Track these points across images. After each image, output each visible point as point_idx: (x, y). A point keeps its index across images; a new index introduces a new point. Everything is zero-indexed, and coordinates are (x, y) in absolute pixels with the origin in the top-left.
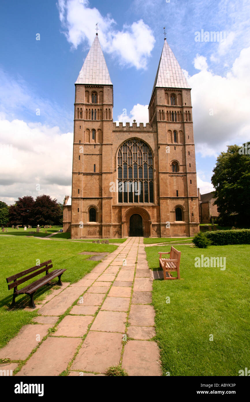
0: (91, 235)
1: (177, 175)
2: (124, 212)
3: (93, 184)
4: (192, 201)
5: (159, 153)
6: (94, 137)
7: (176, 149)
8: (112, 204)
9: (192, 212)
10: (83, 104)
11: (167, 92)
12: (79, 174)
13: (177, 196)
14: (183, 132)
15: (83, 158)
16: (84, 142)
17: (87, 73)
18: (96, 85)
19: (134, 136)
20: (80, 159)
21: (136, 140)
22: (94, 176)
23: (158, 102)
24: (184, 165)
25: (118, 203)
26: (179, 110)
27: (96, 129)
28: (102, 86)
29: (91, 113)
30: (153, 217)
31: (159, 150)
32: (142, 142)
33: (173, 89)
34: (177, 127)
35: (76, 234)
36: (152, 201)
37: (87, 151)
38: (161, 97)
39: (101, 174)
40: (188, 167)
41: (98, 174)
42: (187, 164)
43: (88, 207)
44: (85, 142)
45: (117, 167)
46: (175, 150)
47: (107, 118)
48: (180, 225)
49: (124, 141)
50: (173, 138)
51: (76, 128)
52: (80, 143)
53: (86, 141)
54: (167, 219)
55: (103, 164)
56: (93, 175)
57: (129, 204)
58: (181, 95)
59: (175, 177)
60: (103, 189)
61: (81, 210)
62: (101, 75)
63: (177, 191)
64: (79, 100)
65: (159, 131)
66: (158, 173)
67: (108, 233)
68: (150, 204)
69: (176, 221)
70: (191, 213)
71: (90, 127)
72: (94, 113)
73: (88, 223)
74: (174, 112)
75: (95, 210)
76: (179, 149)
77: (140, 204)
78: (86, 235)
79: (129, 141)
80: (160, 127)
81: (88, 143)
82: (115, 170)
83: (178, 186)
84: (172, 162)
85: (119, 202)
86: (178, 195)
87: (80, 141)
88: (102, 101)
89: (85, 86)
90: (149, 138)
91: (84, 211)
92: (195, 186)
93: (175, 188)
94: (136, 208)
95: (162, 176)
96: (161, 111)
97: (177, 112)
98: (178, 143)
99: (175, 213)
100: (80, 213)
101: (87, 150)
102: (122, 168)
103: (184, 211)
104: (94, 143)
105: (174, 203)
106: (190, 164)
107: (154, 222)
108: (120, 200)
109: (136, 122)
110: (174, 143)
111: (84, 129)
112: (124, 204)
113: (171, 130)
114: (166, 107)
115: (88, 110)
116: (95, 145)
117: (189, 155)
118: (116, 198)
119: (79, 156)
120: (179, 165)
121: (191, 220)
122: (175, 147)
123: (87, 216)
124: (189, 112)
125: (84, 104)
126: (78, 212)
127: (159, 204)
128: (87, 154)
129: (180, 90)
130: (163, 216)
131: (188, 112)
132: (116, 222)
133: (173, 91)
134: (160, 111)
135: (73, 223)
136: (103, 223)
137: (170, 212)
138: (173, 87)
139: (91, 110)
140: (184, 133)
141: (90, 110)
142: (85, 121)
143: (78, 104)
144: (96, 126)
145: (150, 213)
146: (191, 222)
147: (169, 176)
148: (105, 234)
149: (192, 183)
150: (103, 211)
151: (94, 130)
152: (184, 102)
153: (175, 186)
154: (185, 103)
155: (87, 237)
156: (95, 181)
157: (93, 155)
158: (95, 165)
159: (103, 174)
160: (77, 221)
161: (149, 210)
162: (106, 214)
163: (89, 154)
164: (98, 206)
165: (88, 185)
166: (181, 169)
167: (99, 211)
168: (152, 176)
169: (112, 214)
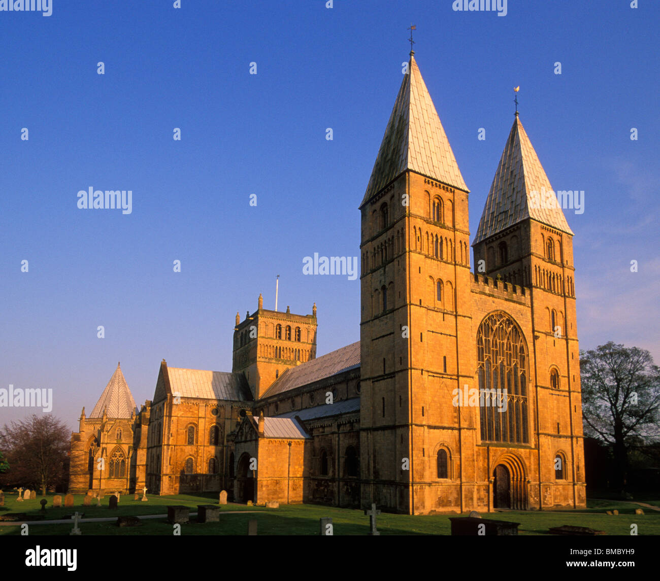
0: (443, 506)
1: (558, 393)
2: (493, 459)
3: (443, 397)
4: (577, 443)
5: (536, 348)
6: (440, 297)
7: (556, 344)
8: (475, 443)
9: (577, 464)
12: (422, 373)
13: (558, 432)
14: (564, 313)
15: (427, 337)
16: (426, 304)
19: (501, 308)
20: (423, 340)
21: (502, 317)
22: (444, 379)
24: (568, 377)
25: (480, 442)
27: (444, 279)
29: (434, 243)
31: (536, 342)
32: (511, 321)
34: (557, 302)
36: (525, 439)
37: (431, 325)
39: (457, 378)
40: (571, 381)
41: (451, 377)
42: (571, 374)
43: (436, 446)
45: (478, 366)
46: (554, 346)
47: (461, 260)
49: (485, 314)
50: (551, 324)
52: (420, 303)
53: (429, 303)
54: (548, 476)
55: (459, 357)
56: (442, 377)
57: (496, 443)
59: (555, 397)
60: (460, 410)
61: (428, 454)
63: (558, 424)
65: (535, 305)
66: (536, 387)
68: (525, 446)
70: (576, 466)
71: (434, 273)
72: (439, 244)
75: (446, 452)
78: (436, 507)
79: (492, 316)
80: (536, 299)
81: (432, 307)
82: (476, 373)
83: (559, 414)
84: (551, 368)
86: (560, 430)
87: (420, 300)
88: (451, 222)
90: (521, 316)
91: (432, 454)
92: (580, 416)
93: (556, 418)
94: (508, 453)
95: (541, 392)
96: (537, 267)
98: (558, 334)
100: (426, 458)
101: (431, 322)
102: (484, 370)
103: (566, 461)
104: (442, 311)
105: (554, 446)
106: (574, 376)
108: (483, 436)
110: (552, 333)
111: (425, 275)
112: (489, 443)
113: (549, 306)
114: (543, 260)
115: (429, 234)
116: (443, 314)
117: (573, 359)
118: (479, 430)
119: (421, 334)
120: (560, 375)
121: (577, 477)
122: (554, 340)
124: (571, 277)
126: (424, 456)
127: (538, 445)
128: (433, 332)
130: (543, 469)
132: (481, 479)
134: (535, 266)
135: (416, 480)
136: (463, 481)
137: (551, 462)
139: (434, 235)
140: (566, 318)
141: (432, 234)
142: (426, 257)
144: (444, 272)
145: (527, 463)
146: (577, 481)
147: (549, 394)
148: (466, 506)
149: (576, 411)
150: (462, 457)
151: (440, 281)
153: (555, 414)
154: (567, 261)
155: (437, 510)
156: (446, 391)
157: (441, 334)
158: (445, 358)
159: (460, 378)
160: (422, 476)
161: (525, 458)
162: (467, 463)
163: (435, 332)
164: (453, 446)
165: (436, 399)
166: (563, 382)
167: (454, 455)
168: (524, 391)
169: (476, 463)
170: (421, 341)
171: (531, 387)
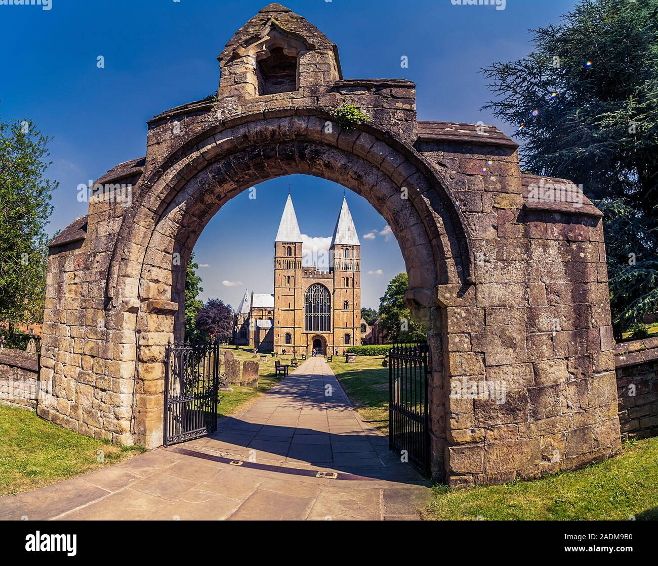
1: (347, 311)
2: (309, 337)
3: (288, 317)
4: (357, 330)
5: (335, 295)
6: (289, 282)
8: (302, 332)
10: (281, 257)
11: (342, 247)
12: (279, 310)
13: (347, 326)
15: (282, 297)
18: (290, 242)
19: (318, 282)
20: (280, 298)
21: (319, 285)
22: (289, 311)
23: (336, 256)
24: (353, 304)
25: (305, 331)
26: (351, 261)
27: (291, 276)
29: (287, 264)
30: (329, 342)
31: (335, 293)
32: (322, 286)
33: (347, 245)
34: (348, 275)
36: (329, 330)
38: (337, 252)
39: (294, 310)
40: (355, 305)
41: (292, 310)
43: (284, 333)
45: (305, 305)
46: (347, 292)
47: (298, 268)
49: (310, 285)
50: (346, 284)
51: (276, 276)
52: (279, 286)
53: (283, 285)
54: (339, 343)
55: (295, 303)
57: (313, 332)
58: (352, 250)
59: (345, 313)
60: (295, 321)
62: (294, 232)
63: (347, 323)
64: (278, 254)
65: (335, 277)
66: (334, 310)
67: (299, 352)
68: (328, 332)
69: (346, 344)
70: (355, 339)
71: (286, 274)
72: (289, 264)
73: (285, 344)
74: (347, 263)
75: (290, 335)
76: (350, 292)
77: (320, 332)
79: (313, 285)
80: (336, 275)
81: (284, 287)
82: (304, 308)
83: (348, 319)
84: (344, 301)
88: (295, 254)
89: (283, 243)
90: (328, 283)
91: (282, 336)
92: (359, 319)
93: (345, 321)
94: (317, 335)
95: (336, 312)
98: (349, 287)
99: (344, 339)
100: (279, 337)
101: (284, 292)
102: (308, 306)
103: (350, 337)
105: (344, 332)
106: (356, 303)
108: (307, 329)
109: (319, 271)
110: (346, 287)
111: (281, 276)
112: (309, 331)
113: (344, 277)
114: (342, 259)
115: (285, 261)
116: (290, 288)
117: (356, 296)
118: (304, 327)
120: (349, 304)
122: (347, 290)
123: (284, 339)
124: (358, 263)
127: (333, 331)
129: (352, 246)
130: (336, 340)
132: (304, 344)
133: (347, 247)
134: (337, 262)
135: (275, 344)
136: (296, 345)
137: (340, 338)
138: (348, 243)
139: (287, 261)
140: (354, 280)
142: (282, 270)
143: (277, 257)
144: (291, 273)
145: (327, 339)
146: (356, 345)
147: (341, 312)
149: (358, 317)
150: (295, 337)
151: (289, 277)
153: (345, 319)
154: (355, 257)
156: (289, 315)
157: (288, 295)
158: (290, 303)
160: (278, 343)
161: (326, 337)
162: (297, 339)
163: (285, 295)
164: (292, 333)
165: (285, 318)
166: (350, 307)
167: (292, 336)
168: (329, 312)
169: (301, 339)
171: (332, 310)
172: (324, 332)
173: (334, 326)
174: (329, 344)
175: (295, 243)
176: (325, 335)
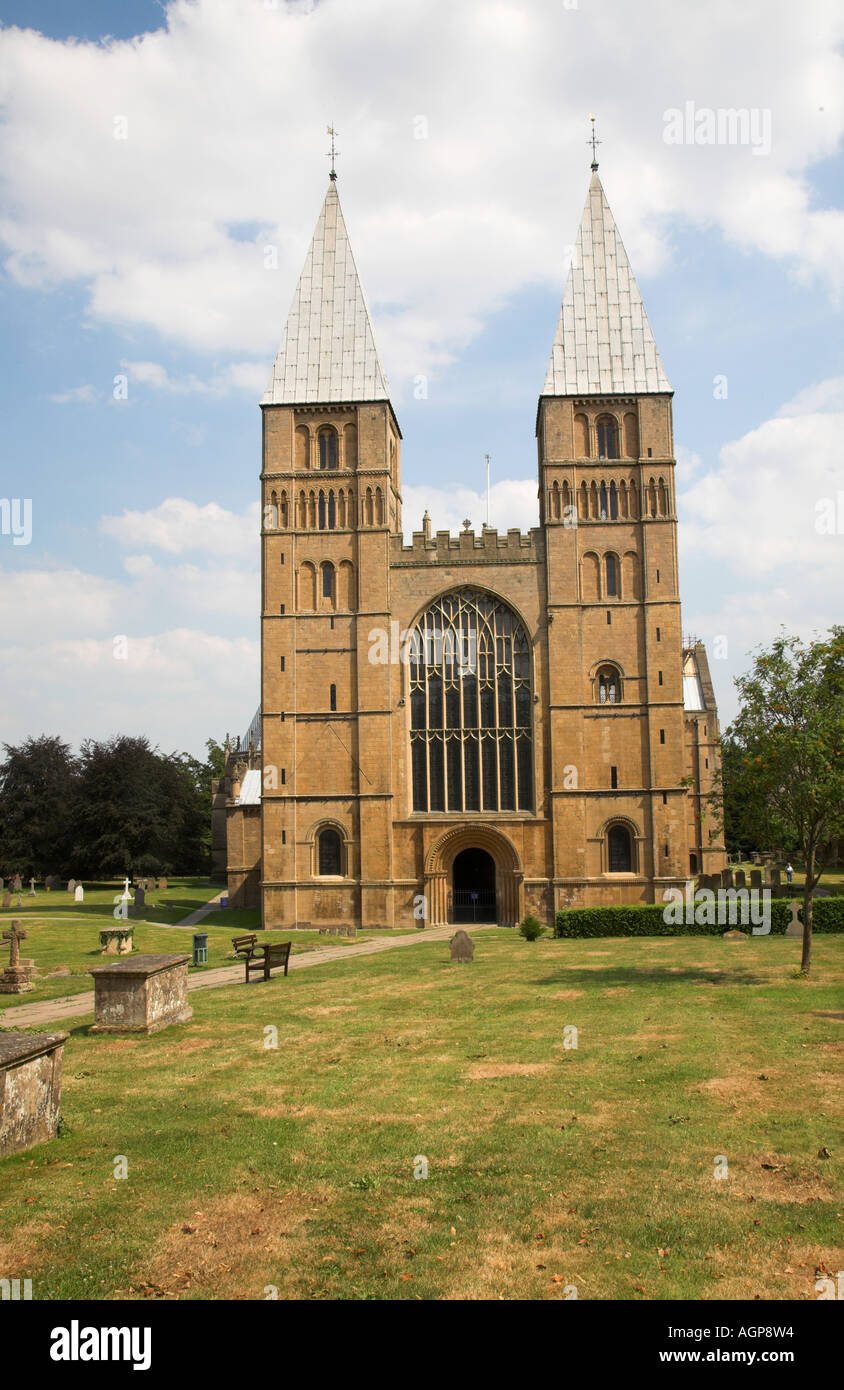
0: (324, 917)
1: (613, 712)
2: (432, 841)
3: (328, 750)
4: (665, 802)
5: (550, 638)
6: (329, 591)
7: (612, 620)
8: (393, 817)
9: (663, 842)
10: (288, 477)
11: (581, 410)
12: (283, 720)
13: (614, 785)
14: (638, 557)
15: (295, 662)
16: (296, 609)
17: (300, 356)
18: (330, 403)
19: (466, 581)
20: (286, 668)
21: (472, 594)
22: (332, 723)
23: (549, 452)
24: (643, 678)
25: (410, 812)
26: (625, 473)
27: (336, 560)
28: (353, 408)
29: (317, 506)
30: (530, 859)
31: (550, 628)
32: (492, 599)
33: (605, 399)
34: (620, 538)
35: (280, 914)
36: (527, 803)
37: (306, 640)
38: (558, 435)
39: (353, 717)
40: (652, 683)
41: (344, 717)
42: (649, 674)
43: (313, 826)
44: (299, 607)
45: (409, 690)
46: (609, 623)
47: (371, 521)
48: (624, 884)
49: (429, 598)
50: (604, 582)
51: (269, 562)
52: (283, 612)
53: (303, 606)
54: (576, 866)
55: (359, 684)
56: (327, 720)
57: (448, 814)
58: (633, 417)
59: (605, 720)
60: (360, 767)
61: (291, 838)
62: (348, 359)
63: (614, 770)
64: (277, 464)
65: (550, 558)
66: (548, 708)
67: (379, 911)
68: (520, 814)
69: (611, 870)
70: (660, 846)
71: (315, 555)
72: (327, 505)
73: (315, 877)
74: (608, 485)
75: (336, 834)
76: (625, 620)
77: (484, 815)
78: (310, 916)
79: (448, 598)
80: (554, 545)
81: (310, 611)
82: (402, 704)
83: (617, 751)
84: (598, 666)
85: (415, 809)
86: (618, 781)
87: (283, 606)
88: (354, 460)
89: (296, 410)
90: (517, 584)
91: (303, 840)
92: (677, 749)
93: (607, 758)
94: (471, 830)
95: (559, 719)
96: (561, 485)
97: (618, 483)
98: (620, 598)
99: (605, 847)
100: (288, 846)
101: (306, 635)
102: (425, 695)
103: (636, 837)
104: (331, 612)
105: (601, 812)
106: (660, 673)
107: (530, 877)
108: (419, 804)
109: (470, 528)
110: (607, 599)
111: (294, 564)
112: (431, 815)
113: (596, 551)
114: (579, 466)
115: (307, 494)
116: (332, 617)
117: (659, 640)
118: (405, 795)
119: (283, 658)
120: (621, 677)
121: (660, 868)
122: (609, 613)
123: (312, 856)
124: (661, 480)
125: (292, 478)
126: (284, 843)
127: (549, 813)
128: (308, 651)
129: (631, 401)
130: (561, 854)
131: (657, 483)
132: (404, 875)
133: (604, 405)
134: (555, 483)
135: (268, 880)
136: (365, 878)
137: (585, 841)
138: (606, 389)
139: (317, 494)
140: (643, 563)
141: (312, 493)
142: (297, 535)
143: (274, 478)
144: (336, 548)
145: (518, 846)
146: (660, 875)
147: (585, 717)
148: (369, 917)
149: (666, 740)
150: (362, 841)
151: (328, 566)
152: (644, 445)
153: (606, 751)
154: (650, 450)
155: (313, 923)
156: (334, 740)
157: (326, 651)
158: (333, 687)
159: (361, 718)
160: (280, 872)
161: (513, 837)
162: (372, 851)
163: (313, 651)
164: (346, 823)
165: (313, 754)
166: (631, 689)
167: (349, 839)
168: (525, 718)
169: (393, 850)
170: (283, 669)
171: (538, 710)
172: (501, 813)
173: (548, 783)
174: (531, 874)
175: (351, 407)
176: (506, 832)
